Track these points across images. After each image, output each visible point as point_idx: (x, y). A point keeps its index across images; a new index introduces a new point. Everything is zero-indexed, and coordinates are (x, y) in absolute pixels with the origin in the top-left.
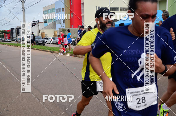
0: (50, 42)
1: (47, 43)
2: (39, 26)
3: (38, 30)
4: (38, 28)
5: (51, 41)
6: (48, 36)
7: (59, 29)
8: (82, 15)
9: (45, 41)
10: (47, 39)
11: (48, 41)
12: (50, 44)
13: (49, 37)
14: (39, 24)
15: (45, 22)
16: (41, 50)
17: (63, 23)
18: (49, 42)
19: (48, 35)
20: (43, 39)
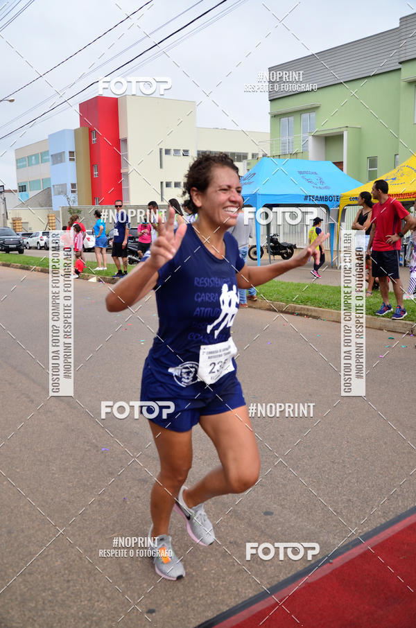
0: (38, 243)
1: (30, 248)
2: (4, 200)
3: (3, 212)
4: (3, 206)
5: (41, 242)
6: (30, 229)
7: (60, 210)
8: (122, 171)
9: (25, 241)
10: (29, 235)
11: (31, 241)
12: (36, 248)
13: (34, 231)
14: (6, 195)
15: (23, 189)
16: (16, 267)
17: (73, 192)
18: (35, 244)
19: (29, 226)
20: (18, 237)
